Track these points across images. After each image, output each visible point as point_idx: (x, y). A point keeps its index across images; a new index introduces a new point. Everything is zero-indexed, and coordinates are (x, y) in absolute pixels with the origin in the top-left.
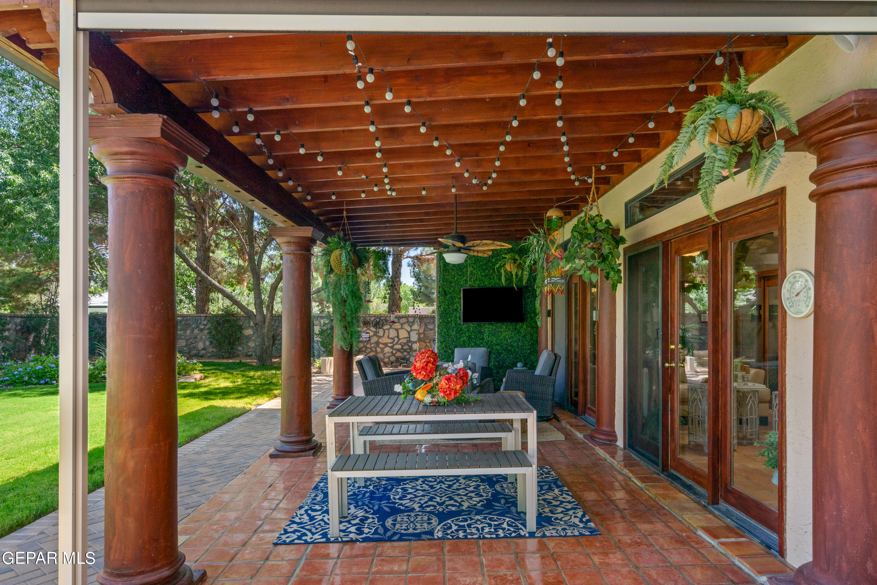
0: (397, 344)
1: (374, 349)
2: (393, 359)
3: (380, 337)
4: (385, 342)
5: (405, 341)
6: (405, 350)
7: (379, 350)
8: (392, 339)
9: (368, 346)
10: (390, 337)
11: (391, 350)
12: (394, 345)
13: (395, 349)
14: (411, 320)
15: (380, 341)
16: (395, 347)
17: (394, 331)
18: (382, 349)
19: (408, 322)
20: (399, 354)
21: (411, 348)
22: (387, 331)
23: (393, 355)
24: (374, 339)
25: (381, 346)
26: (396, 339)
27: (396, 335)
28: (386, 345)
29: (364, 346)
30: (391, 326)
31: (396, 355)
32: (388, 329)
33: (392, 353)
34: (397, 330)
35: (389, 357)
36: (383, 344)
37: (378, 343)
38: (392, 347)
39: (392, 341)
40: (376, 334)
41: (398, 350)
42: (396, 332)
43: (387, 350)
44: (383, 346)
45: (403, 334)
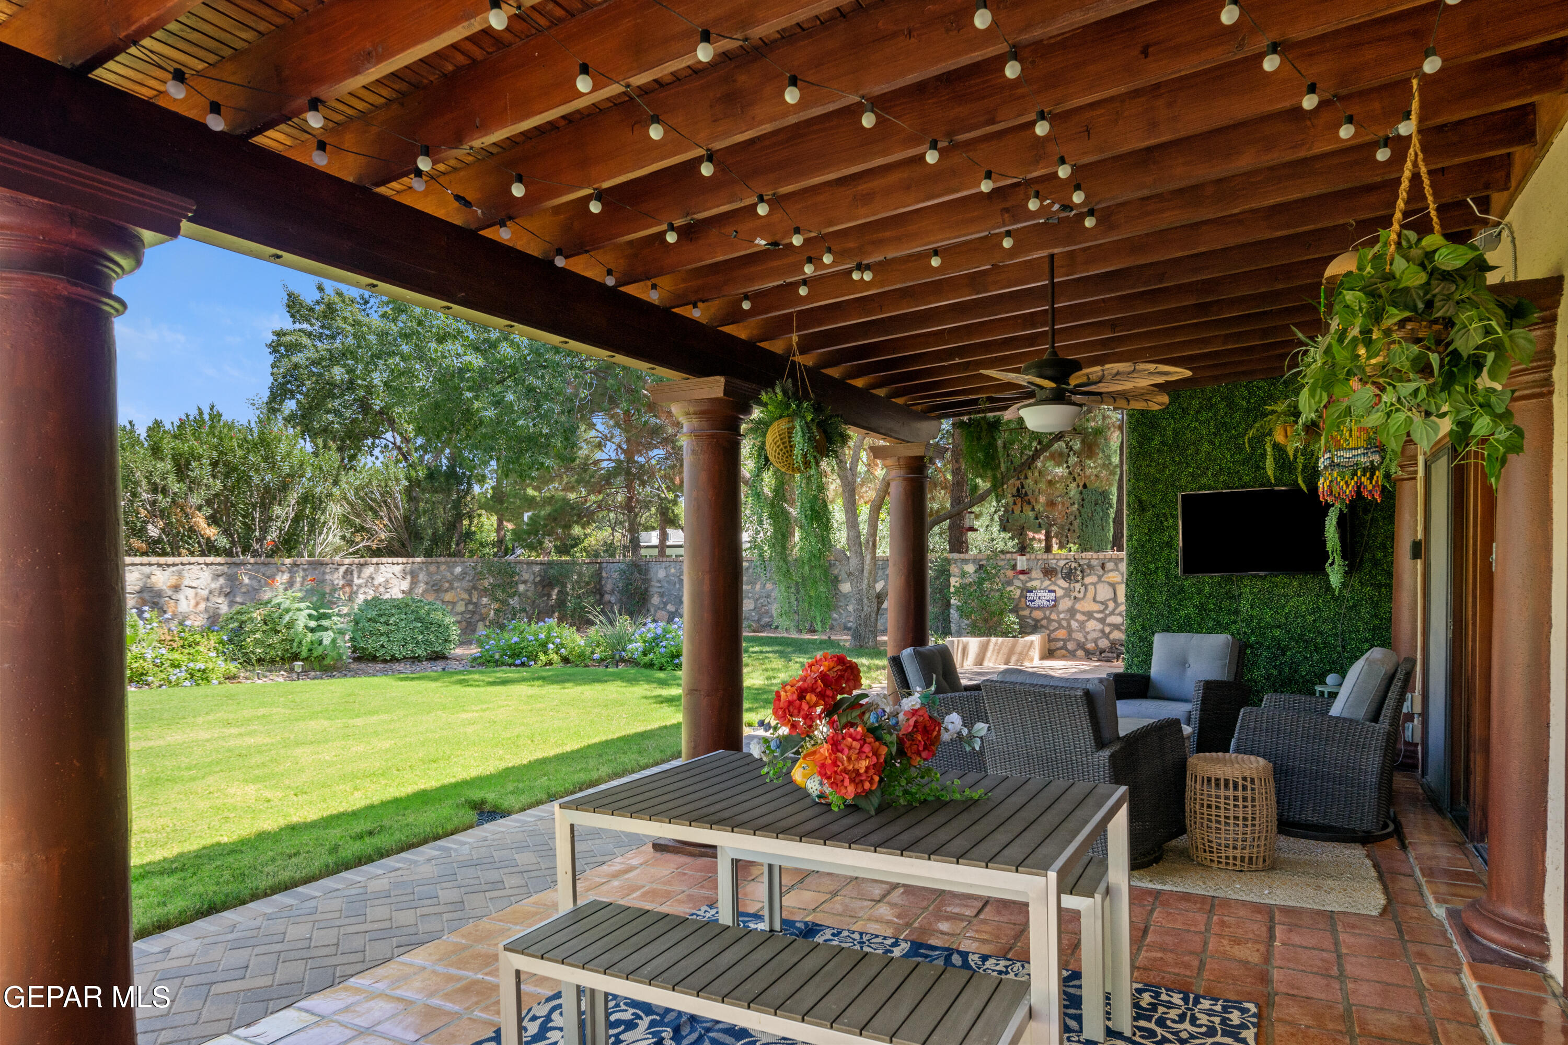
0: (1112, 613)
1: (1064, 623)
2: (1104, 643)
3: (1077, 600)
4: (1086, 609)
7: (1074, 625)
8: (1102, 603)
9: (1054, 616)
10: (1098, 599)
11: (1100, 626)
12: (1106, 616)
13: (1110, 625)
15: (1078, 606)
16: (1109, 620)
17: (1107, 587)
18: (1082, 624)
20: (1117, 635)
22: (1091, 588)
23: (1107, 636)
24: (1065, 604)
25: (1079, 617)
26: (1111, 605)
27: (1112, 595)
28: (1089, 615)
29: (1045, 618)
30: (1100, 577)
31: (1112, 636)
32: (1094, 584)
33: (1102, 631)
34: (1113, 586)
35: (1095, 641)
36: (1083, 613)
37: (1072, 612)
38: (1102, 621)
39: (1102, 607)
40: (1068, 593)
41: (1116, 627)
42: (1111, 590)
43: (1092, 625)
44: (1084, 618)
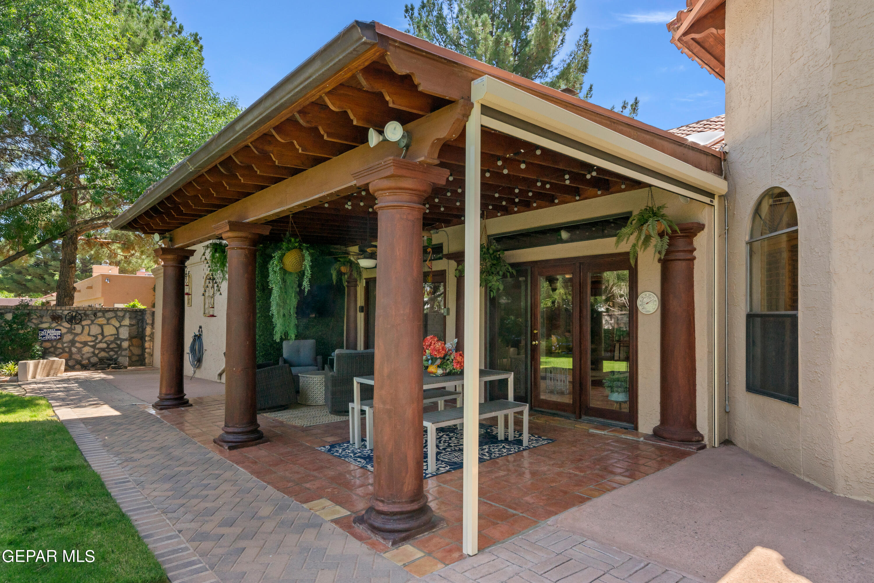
0: (100, 342)
1: (67, 349)
2: (94, 360)
3: (77, 335)
4: (83, 340)
5: (112, 338)
6: (112, 350)
7: (74, 350)
8: (94, 336)
9: (59, 345)
10: (91, 334)
11: (92, 350)
12: (97, 344)
13: (98, 349)
14: (120, 314)
15: (77, 339)
16: (98, 346)
17: (97, 327)
18: (80, 350)
19: (116, 317)
20: (103, 354)
21: (120, 346)
22: (87, 328)
23: (96, 355)
24: (68, 338)
25: (77, 345)
26: (100, 337)
27: (100, 331)
28: (85, 344)
29: (53, 346)
30: (92, 322)
31: (100, 355)
32: (89, 325)
33: (93, 353)
34: (101, 326)
35: (89, 359)
36: (81, 343)
37: (73, 342)
38: (93, 347)
39: (93, 339)
40: (70, 331)
41: (103, 350)
42: (100, 328)
43: (87, 349)
44: (81, 345)
45: (109, 330)
